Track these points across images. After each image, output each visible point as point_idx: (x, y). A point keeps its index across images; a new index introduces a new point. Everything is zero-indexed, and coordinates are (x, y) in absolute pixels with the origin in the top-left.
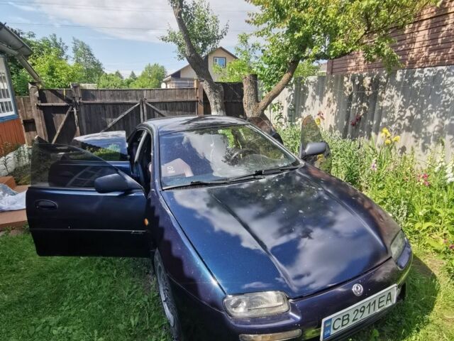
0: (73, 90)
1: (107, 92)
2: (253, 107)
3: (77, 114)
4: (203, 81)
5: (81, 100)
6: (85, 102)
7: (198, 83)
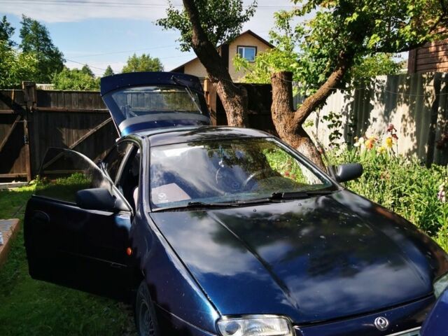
0: (25, 92)
1: (74, 96)
2: (286, 118)
3: (28, 127)
4: (217, 82)
5: (35, 107)
6: (40, 109)
7: (209, 84)
